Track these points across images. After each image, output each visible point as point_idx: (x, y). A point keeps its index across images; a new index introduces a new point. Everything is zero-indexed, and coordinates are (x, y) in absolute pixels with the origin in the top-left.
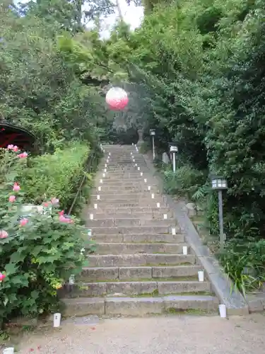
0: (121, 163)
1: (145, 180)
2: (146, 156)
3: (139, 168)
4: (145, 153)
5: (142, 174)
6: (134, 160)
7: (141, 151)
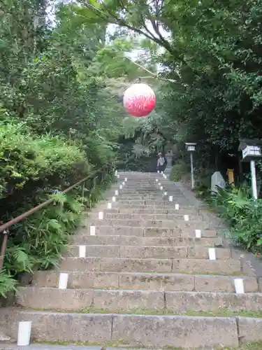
0: (140, 191)
1: (186, 218)
2: (178, 184)
3: (171, 198)
4: (178, 180)
5: (177, 206)
6: (162, 188)
7: (171, 179)
